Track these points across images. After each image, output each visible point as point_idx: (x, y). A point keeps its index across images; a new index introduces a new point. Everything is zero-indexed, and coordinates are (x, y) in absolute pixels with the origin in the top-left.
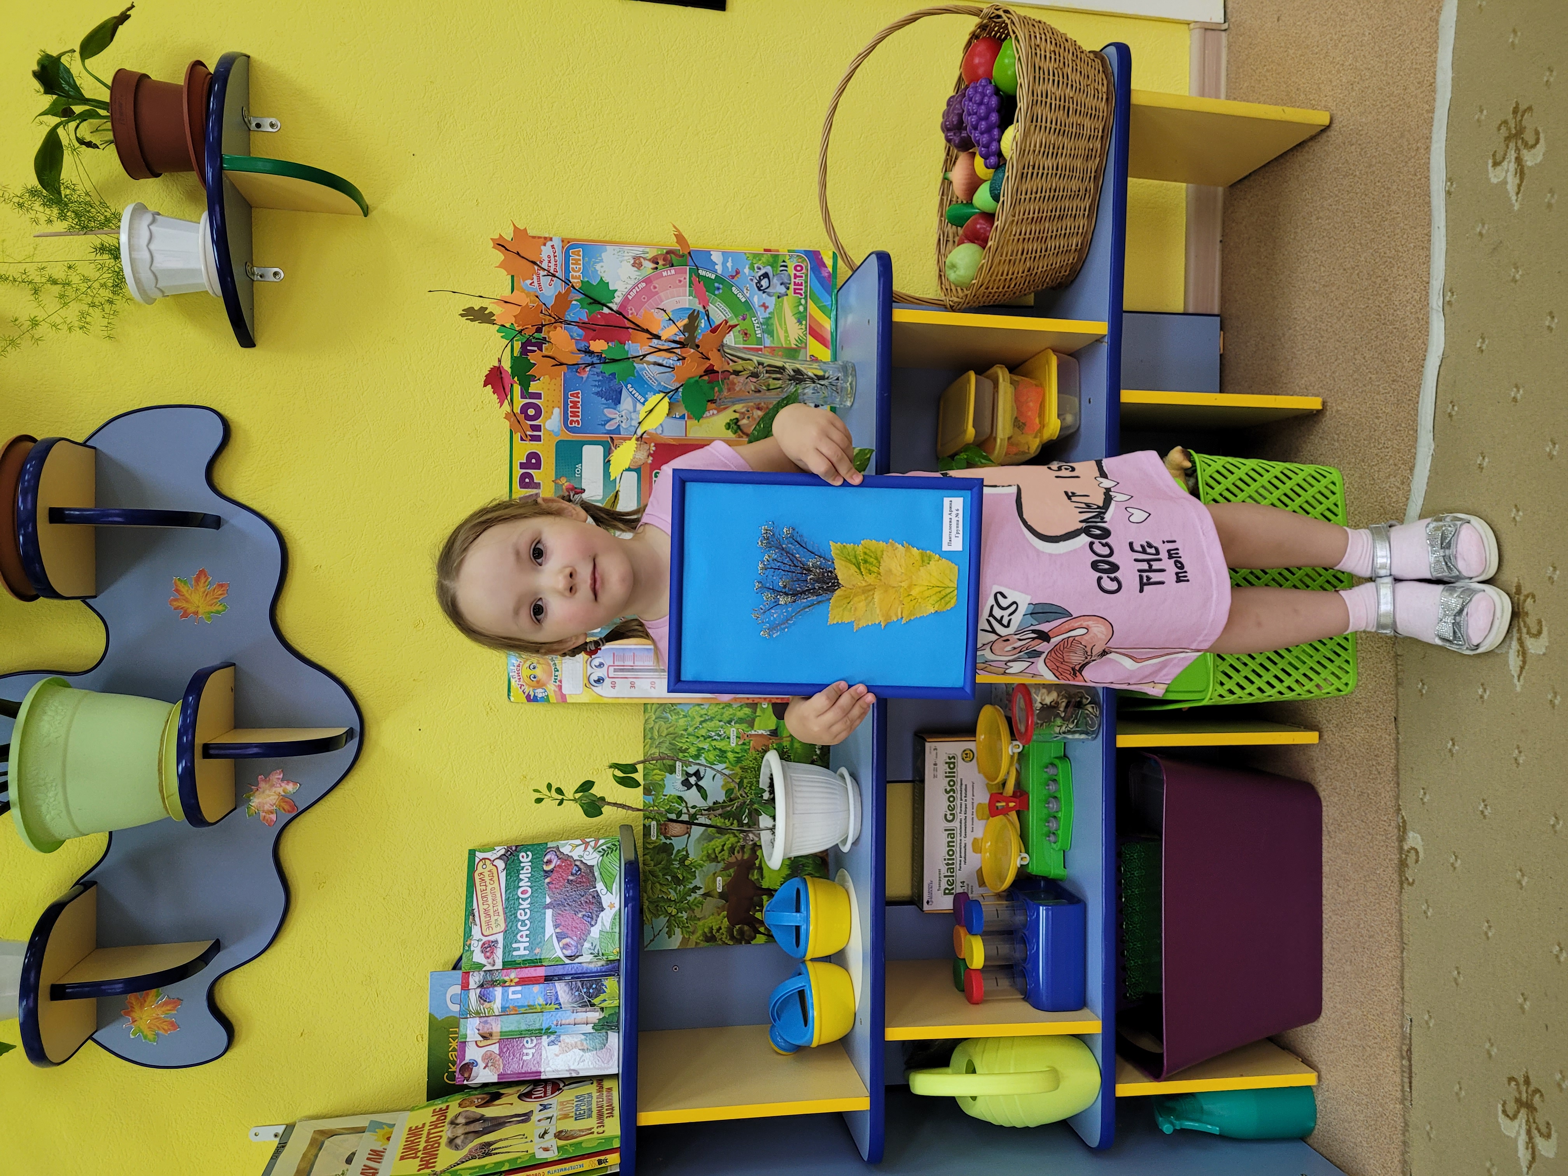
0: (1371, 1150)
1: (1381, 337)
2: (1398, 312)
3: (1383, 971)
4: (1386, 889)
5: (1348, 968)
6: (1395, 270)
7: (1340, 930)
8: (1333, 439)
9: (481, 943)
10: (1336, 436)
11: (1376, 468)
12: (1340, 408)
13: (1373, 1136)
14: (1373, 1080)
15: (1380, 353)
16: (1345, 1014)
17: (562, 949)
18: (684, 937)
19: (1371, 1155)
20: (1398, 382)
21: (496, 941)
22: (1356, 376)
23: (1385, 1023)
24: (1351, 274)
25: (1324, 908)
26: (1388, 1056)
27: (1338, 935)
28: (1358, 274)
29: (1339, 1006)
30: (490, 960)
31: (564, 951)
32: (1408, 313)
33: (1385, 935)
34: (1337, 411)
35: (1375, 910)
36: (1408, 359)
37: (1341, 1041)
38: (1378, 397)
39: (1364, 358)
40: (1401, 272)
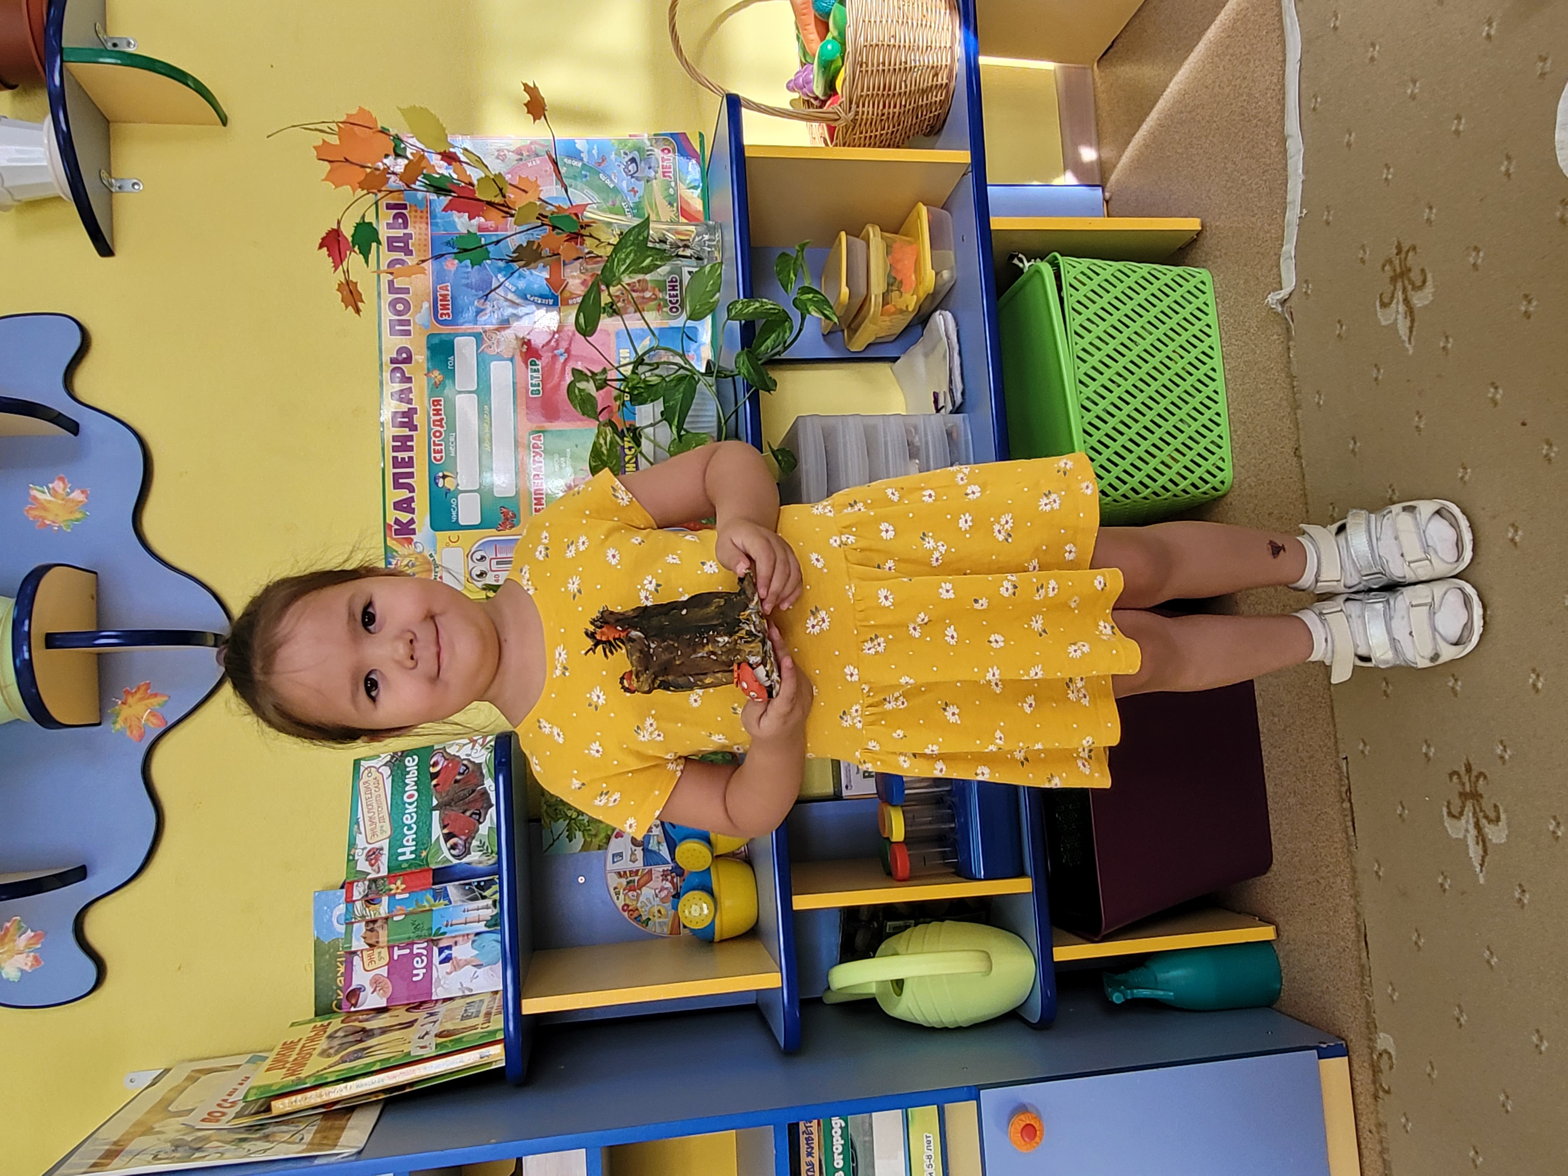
0: (1339, 992)
1: (1247, 135)
2: (1260, 103)
3: (1327, 790)
4: (1320, 699)
5: (1292, 800)
6: (1251, 65)
7: (1280, 763)
8: (1216, 257)
9: (366, 851)
10: (1218, 253)
11: (1259, 267)
12: (1218, 224)
13: (1339, 976)
14: (1331, 913)
15: (1249, 151)
16: (1295, 852)
17: (449, 850)
18: (585, 841)
19: (1338, 999)
20: (1267, 171)
21: (382, 849)
22: (1229, 184)
23: (1335, 845)
24: (1213, 89)
25: (1262, 745)
26: (1342, 881)
27: (1279, 769)
28: (1219, 86)
29: (1288, 846)
30: (375, 867)
31: (452, 851)
32: (1269, 100)
33: (1325, 749)
34: (1217, 227)
35: (1311, 726)
36: (1274, 144)
37: (1295, 883)
38: (1252, 195)
39: (1234, 163)
40: (1257, 63)
